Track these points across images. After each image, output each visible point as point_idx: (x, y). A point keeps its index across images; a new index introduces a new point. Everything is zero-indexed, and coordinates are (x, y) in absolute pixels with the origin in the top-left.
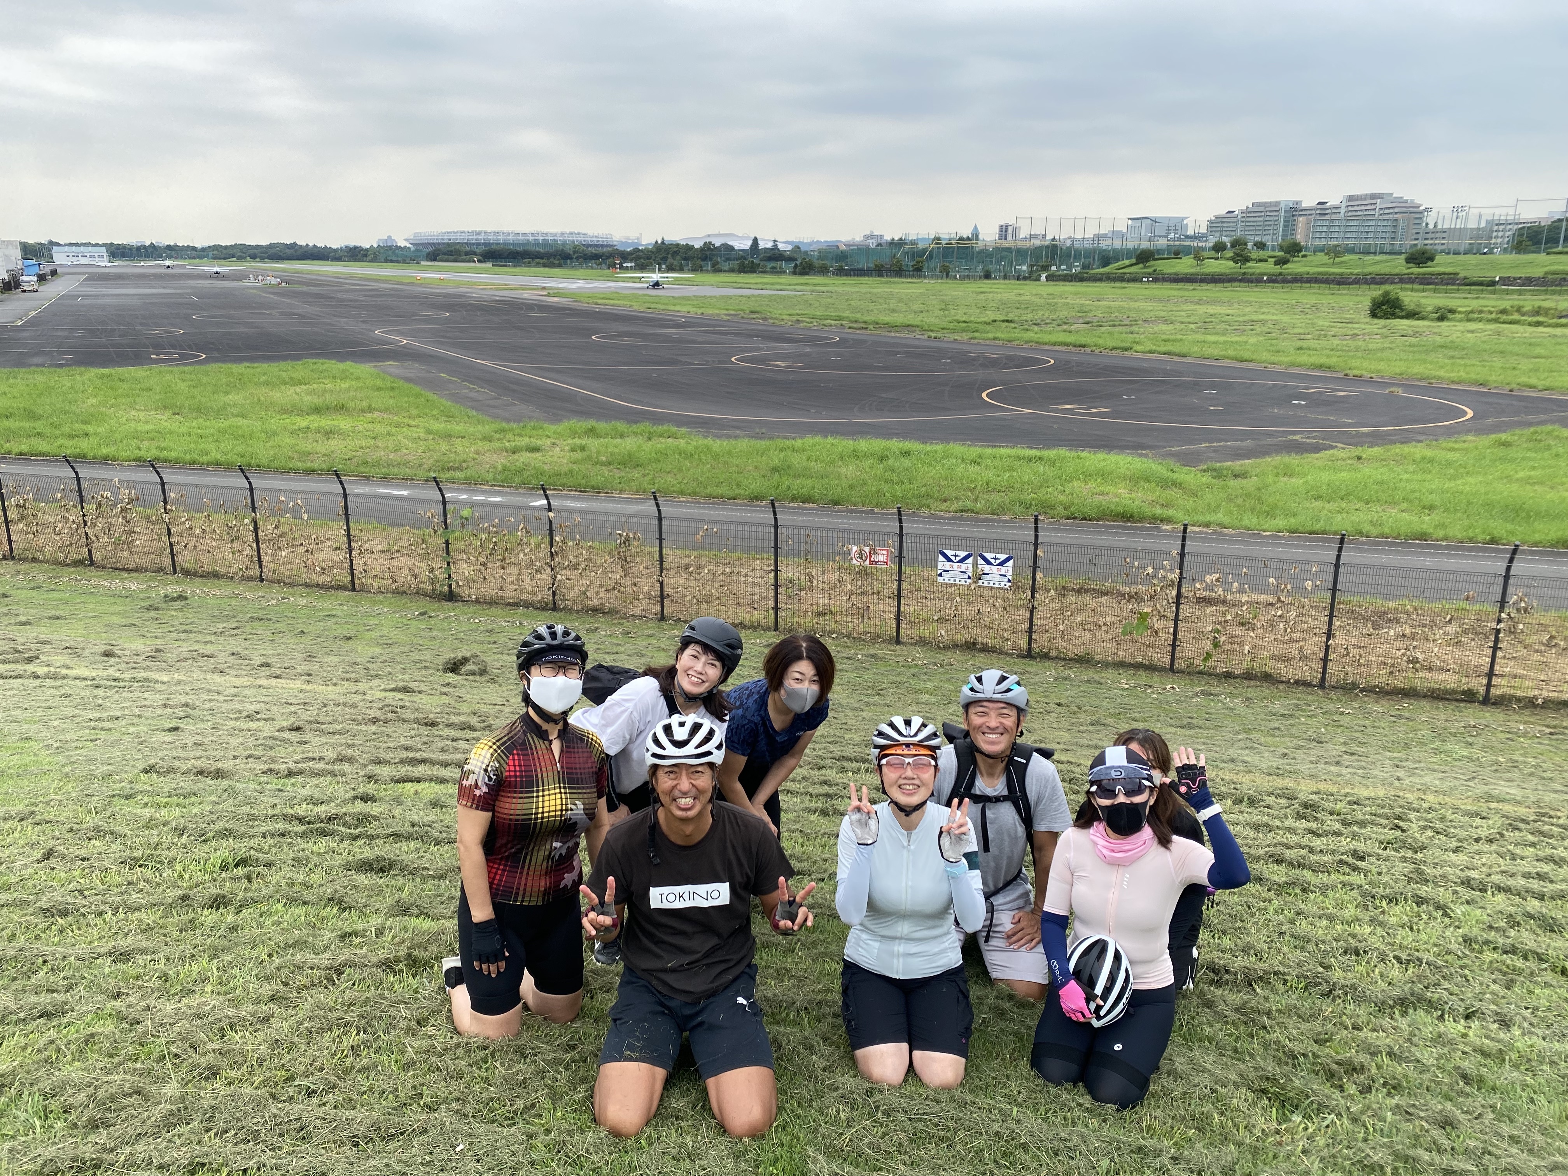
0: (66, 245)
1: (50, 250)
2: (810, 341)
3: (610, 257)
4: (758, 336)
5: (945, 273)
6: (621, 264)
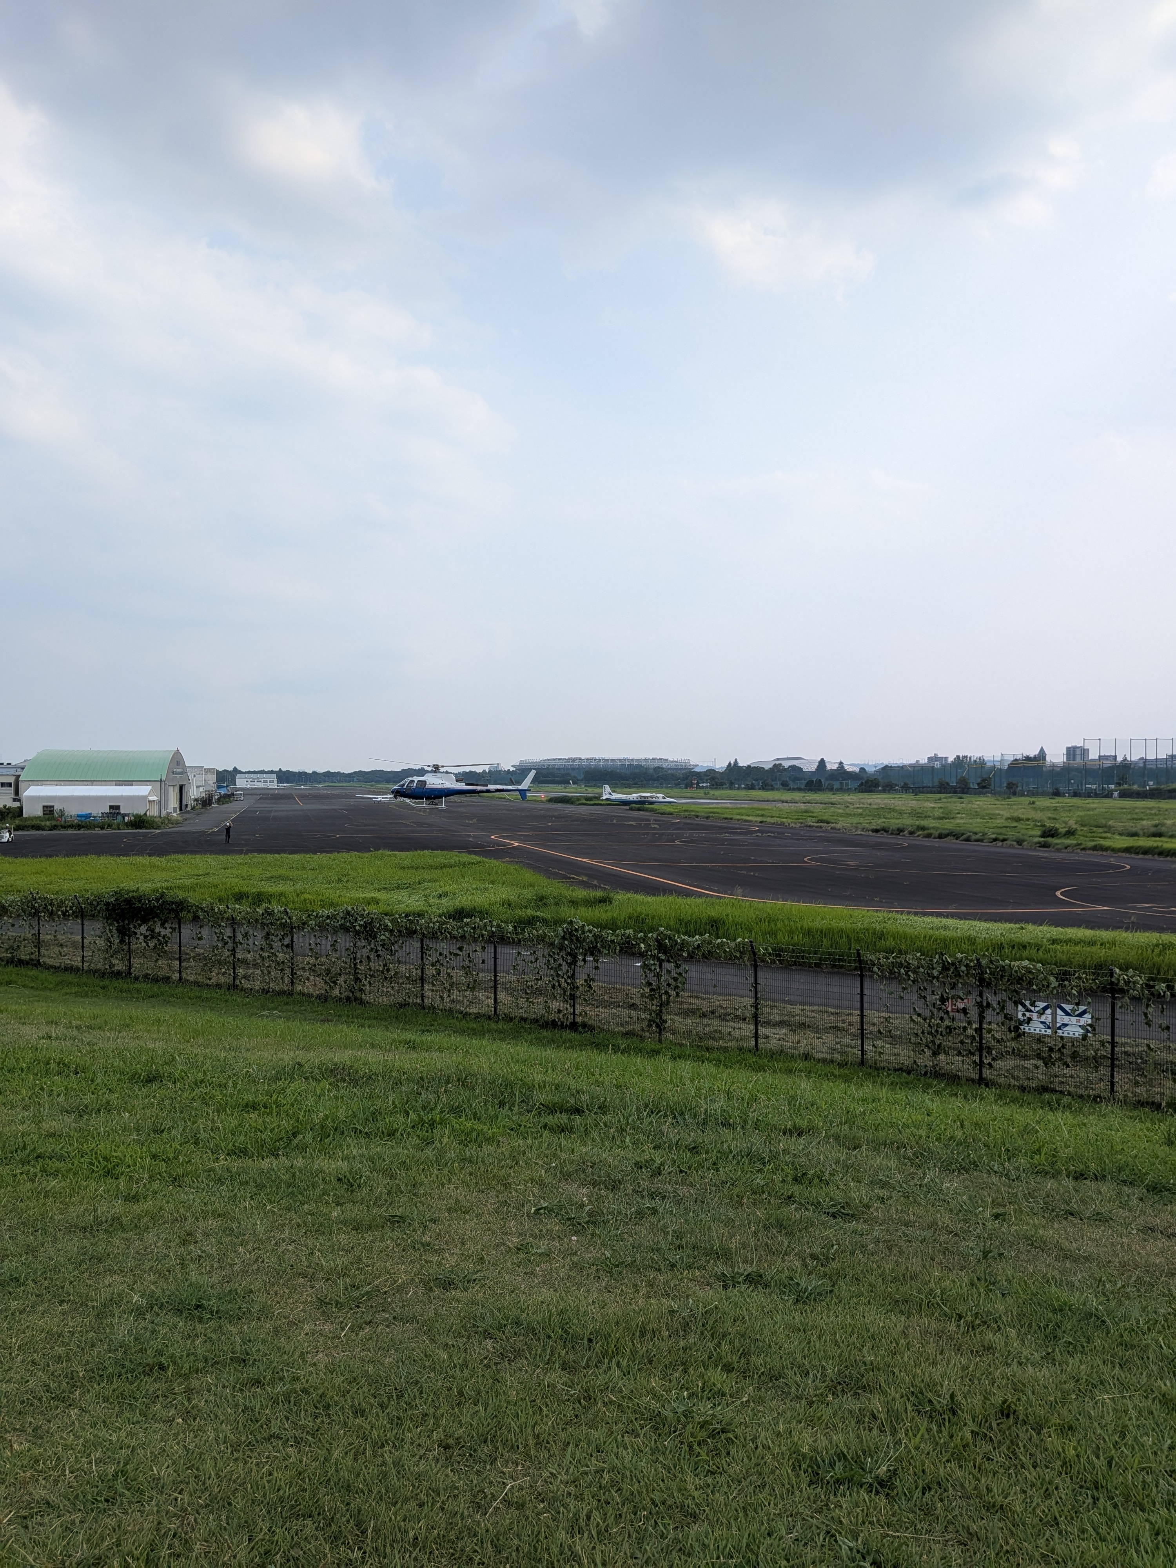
0: (246, 773)
2: (878, 846)
3: (687, 778)
4: (828, 841)
5: (1012, 790)
6: (698, 784)
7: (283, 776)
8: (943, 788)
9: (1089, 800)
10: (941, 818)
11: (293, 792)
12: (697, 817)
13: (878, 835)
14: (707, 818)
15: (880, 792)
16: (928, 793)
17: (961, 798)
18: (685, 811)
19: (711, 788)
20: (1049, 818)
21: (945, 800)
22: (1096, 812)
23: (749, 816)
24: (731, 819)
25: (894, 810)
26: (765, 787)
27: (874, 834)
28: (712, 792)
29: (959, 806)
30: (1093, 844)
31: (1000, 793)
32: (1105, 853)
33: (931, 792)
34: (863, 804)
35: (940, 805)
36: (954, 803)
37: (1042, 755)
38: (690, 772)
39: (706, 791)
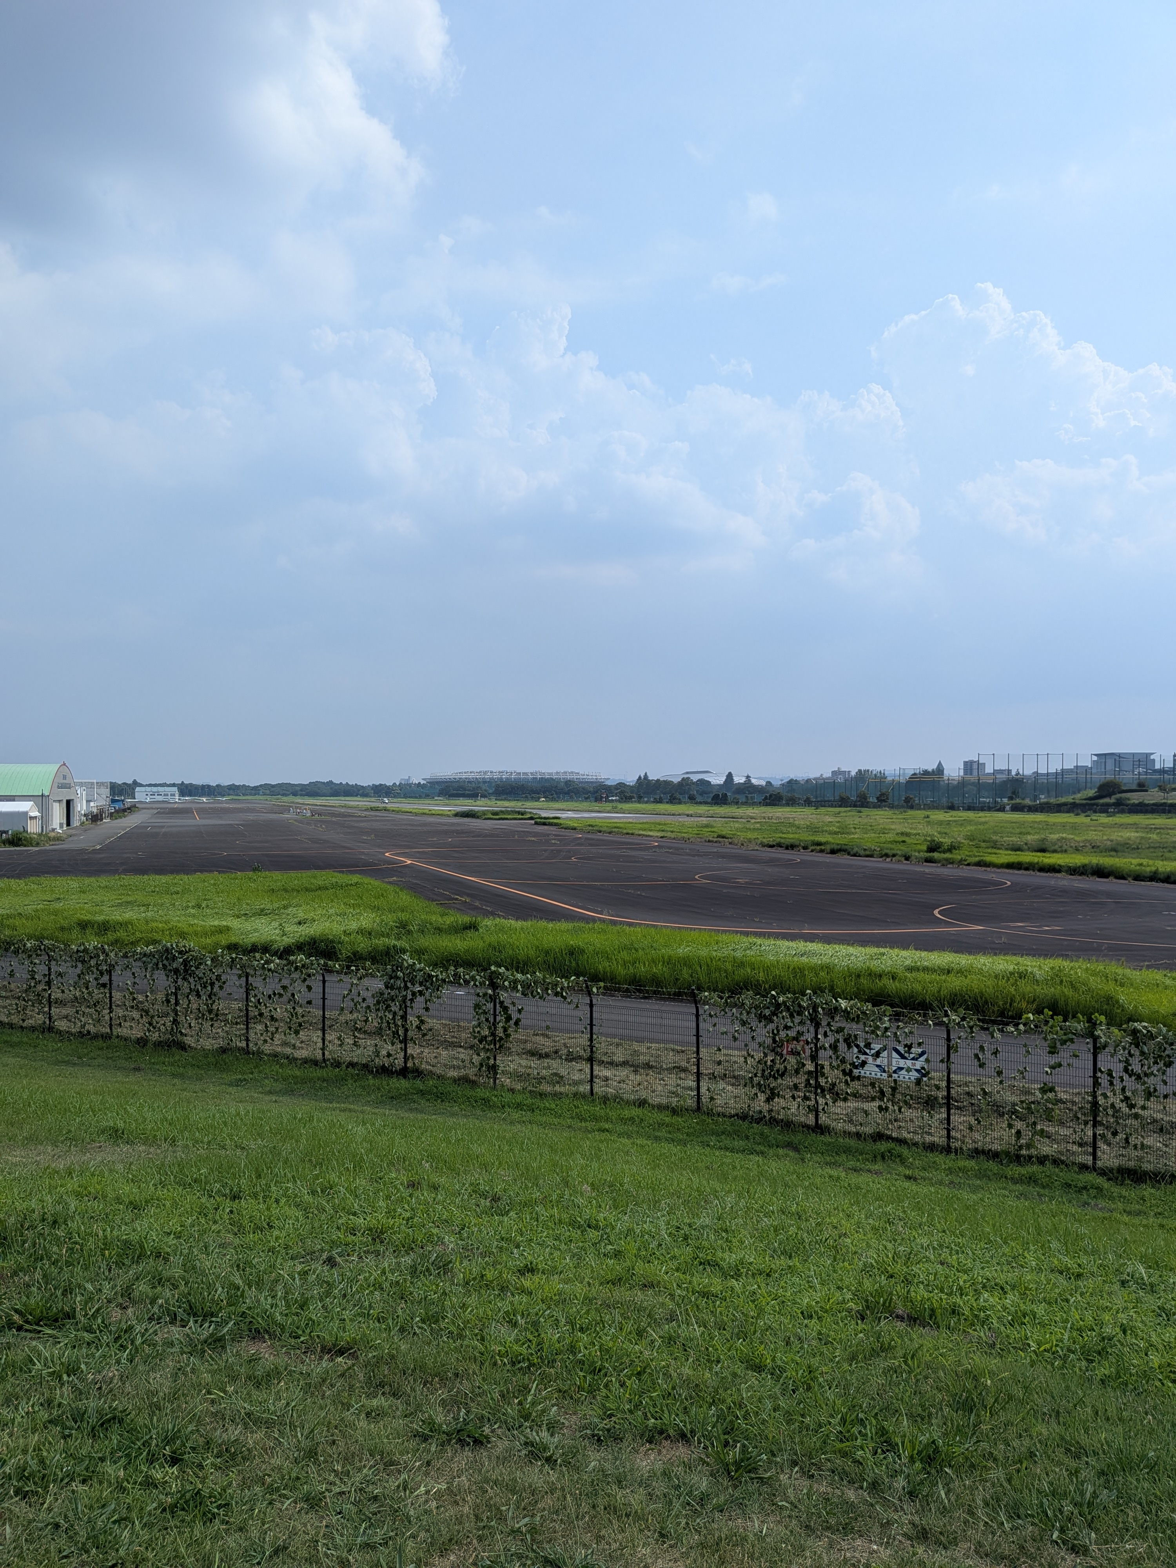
0: (147, 785)
1: (134, 789)
2: (771, 862)
3: (597, 792)
4: (723, 857)
5: (909, 804)
6: (607, 797)
7: (186, 789)
8: (843, 802)
9: (981, 814)
10: (836, 833)
11: (193, 806)
12: (600, 832)
13: (773, 850)
14: (610, 833)
15: (783, 805)
16: (829, 806)
17: (860, 812)
18: (589, 825)
19: (620, 802)
20: (940, 833)
21: (844, 814)
22: (986, 826)
23: (651, 830)
24: (632, 834)
25: (792, 825)
26: (673, 800)
27: (769, 849)
28: (620, 806)
29: (857, 820)
30: (977, 859)
31: (898, 807)
32: (988, 869)
33: (832, 806)
34: (764, 818)
35: (838, 819)
36: (850, 817)
37: (940, 770)
38: (600, 786)
39: (614, 804)
